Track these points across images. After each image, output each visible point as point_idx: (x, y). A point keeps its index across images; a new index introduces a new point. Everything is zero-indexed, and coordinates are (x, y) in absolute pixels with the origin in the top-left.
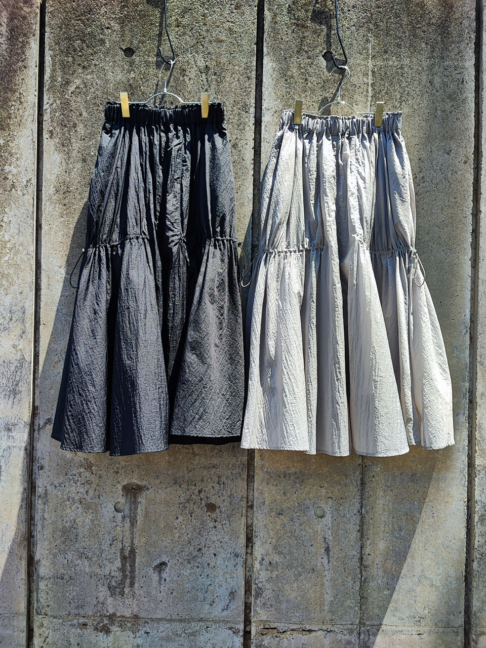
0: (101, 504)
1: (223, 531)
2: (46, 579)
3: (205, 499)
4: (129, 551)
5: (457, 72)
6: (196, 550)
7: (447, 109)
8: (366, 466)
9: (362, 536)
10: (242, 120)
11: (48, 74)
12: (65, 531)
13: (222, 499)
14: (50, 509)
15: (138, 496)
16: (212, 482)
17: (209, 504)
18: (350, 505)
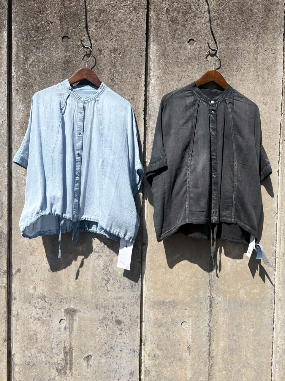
0: (51, 321)
1: (126, 337)
2: (19, 365)
3: (115, 317)
4: (69, 349)
5: (272, 52)
6: (110, 348)
7: (265, 76)
8: (213, 297)
9: (210, 340)
10: (137, 82)
11: (14, 53)
12: (30, 337)
13: (125, 317)
14: (20, 323)
15: (74, 315)
16: (119, 307)
17: (117, 320)
18: (203, 321)
